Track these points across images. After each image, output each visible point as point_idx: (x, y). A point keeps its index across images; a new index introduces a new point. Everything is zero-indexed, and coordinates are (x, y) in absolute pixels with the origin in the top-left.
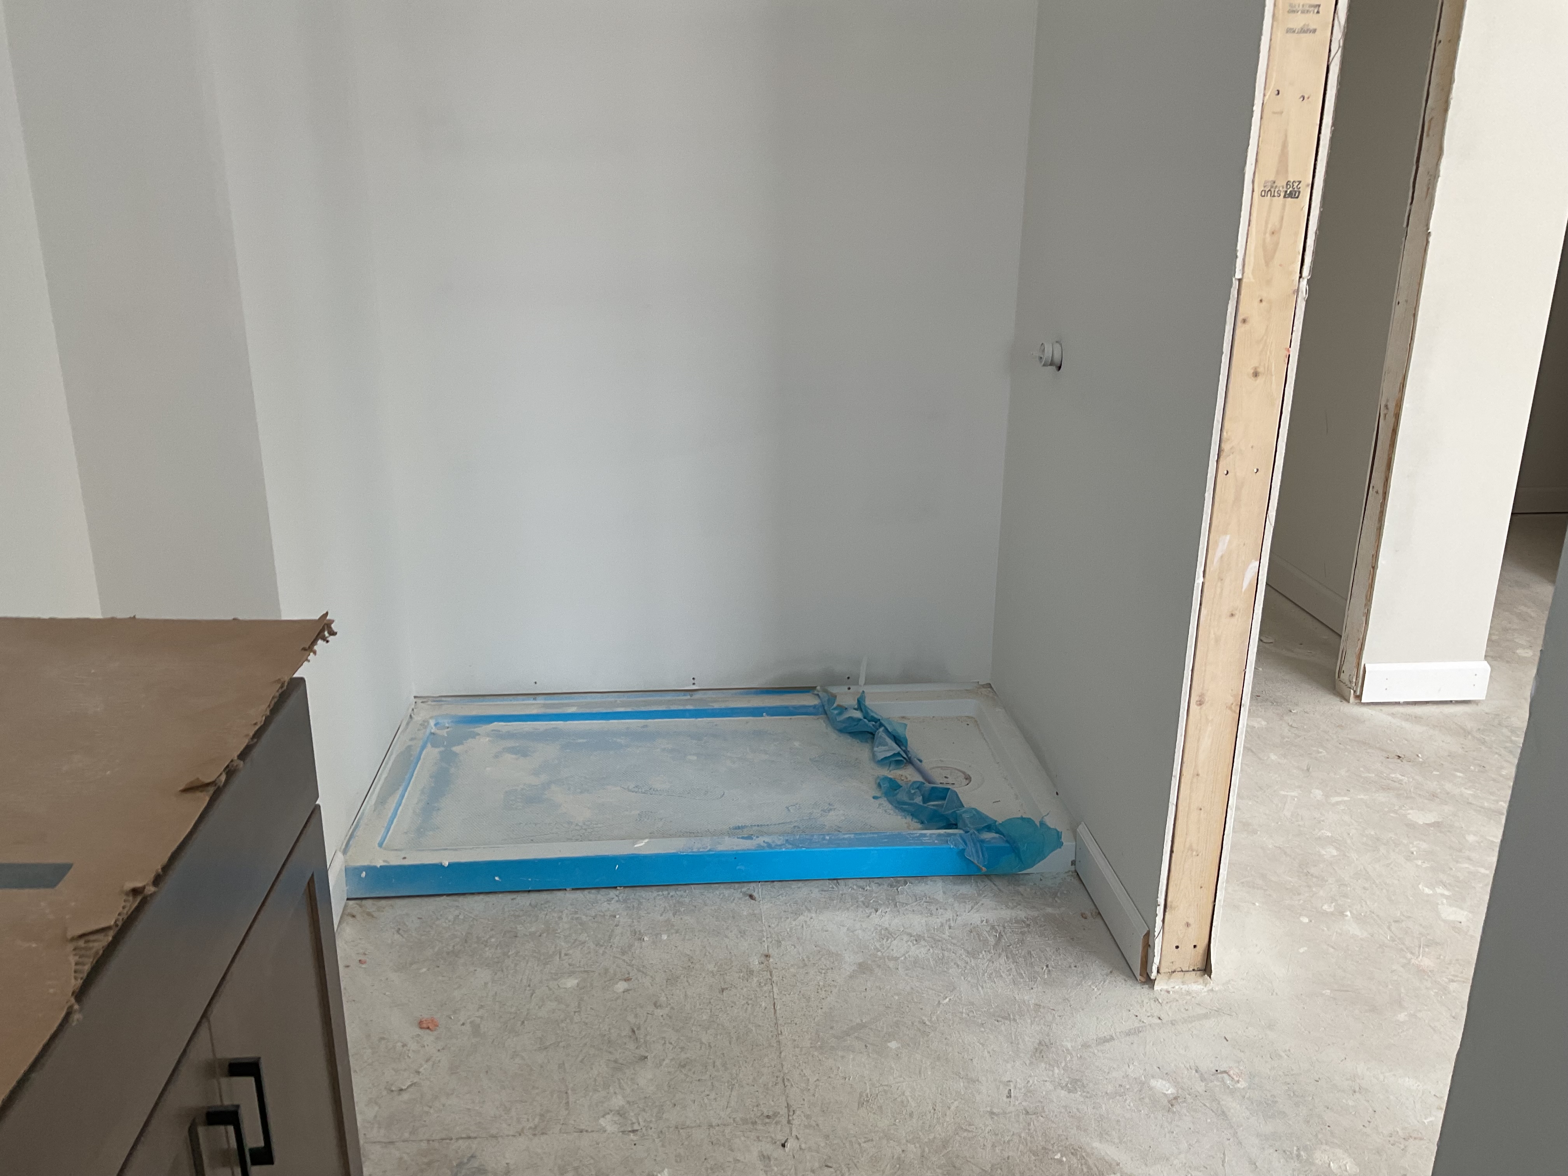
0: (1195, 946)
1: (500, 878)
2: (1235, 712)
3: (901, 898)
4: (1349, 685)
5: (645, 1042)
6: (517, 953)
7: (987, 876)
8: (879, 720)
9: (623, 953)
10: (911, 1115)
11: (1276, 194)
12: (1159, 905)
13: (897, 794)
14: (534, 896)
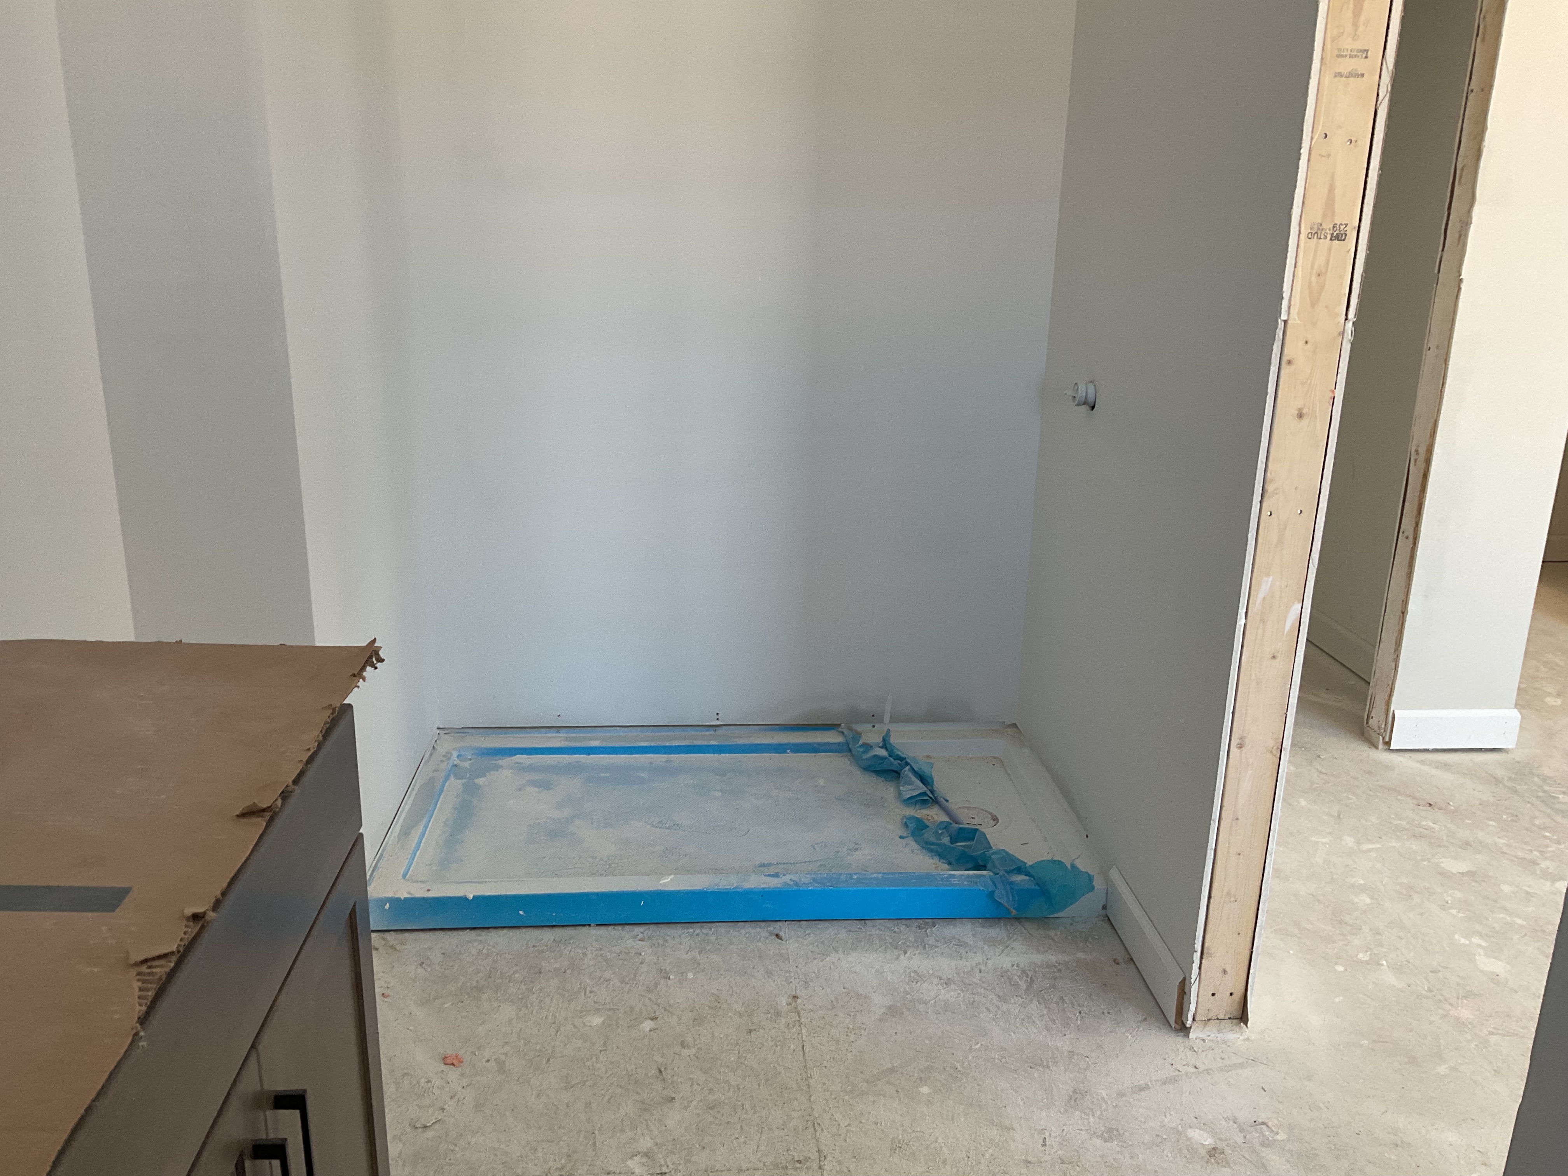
0: (1231, 994)
1: (524, 912)
2: (1275, 756)
3: (931, 940)
4: (1378, 731)
5: (673, 1082)
6: (541, 990)
7: (1016, 919)
8: (905, 758)
9: (649, 991)
10: (945, 1162)
11: (1322, 237)
12: (1196, 952)
13: (923, 834)
14: (558, 932)
